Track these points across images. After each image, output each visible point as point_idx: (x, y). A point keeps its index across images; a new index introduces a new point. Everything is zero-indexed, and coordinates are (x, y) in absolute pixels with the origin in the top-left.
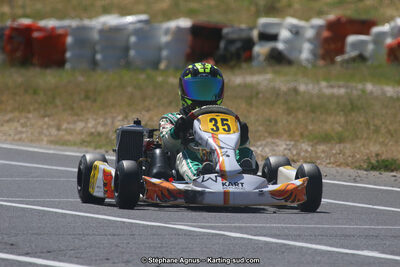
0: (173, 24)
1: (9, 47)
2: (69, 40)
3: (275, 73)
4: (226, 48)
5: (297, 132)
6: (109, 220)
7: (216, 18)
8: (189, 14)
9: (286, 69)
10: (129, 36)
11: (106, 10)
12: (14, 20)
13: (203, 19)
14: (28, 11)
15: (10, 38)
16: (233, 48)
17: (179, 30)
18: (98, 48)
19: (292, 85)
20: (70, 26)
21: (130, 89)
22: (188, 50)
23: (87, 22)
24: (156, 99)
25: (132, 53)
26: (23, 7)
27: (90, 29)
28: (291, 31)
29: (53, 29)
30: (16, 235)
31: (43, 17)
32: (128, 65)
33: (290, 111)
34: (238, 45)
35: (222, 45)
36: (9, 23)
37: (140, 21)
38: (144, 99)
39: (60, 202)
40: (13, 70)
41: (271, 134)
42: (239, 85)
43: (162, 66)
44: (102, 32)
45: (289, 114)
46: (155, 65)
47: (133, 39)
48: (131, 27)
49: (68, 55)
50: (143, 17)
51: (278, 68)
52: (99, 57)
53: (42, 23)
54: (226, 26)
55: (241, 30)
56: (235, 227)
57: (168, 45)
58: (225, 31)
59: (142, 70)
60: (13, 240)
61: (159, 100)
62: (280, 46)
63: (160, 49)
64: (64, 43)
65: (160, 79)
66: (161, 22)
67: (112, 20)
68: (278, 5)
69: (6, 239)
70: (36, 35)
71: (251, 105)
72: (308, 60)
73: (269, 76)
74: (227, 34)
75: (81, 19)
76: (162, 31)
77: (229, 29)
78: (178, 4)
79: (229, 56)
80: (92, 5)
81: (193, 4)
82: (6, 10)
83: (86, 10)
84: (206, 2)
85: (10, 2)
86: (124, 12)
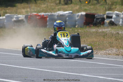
0: (80, 14)
2: (48, 19)
3: (111, 28)
4: (96, 21)
5: (119, 46)
6: (62, 73)
7: (93, 12)
8: (85, 10)
9: (115, 27)
10: (66, 17)
11: (59, 10)
12: (31, 13)
13: (89, 12)
14: (35, 10)
16: (98, 21)
17: (82, 15)
19: (117, 32)
20: (48, 14)
22: (84, 21)
23: (53, 13)
25: (67, 23)
27: (55, 15)
28: (116, 15)
29: (43, 15)
30: (34, 78)
31: (40, 13)
33: (116, 40)
34: (100, 20)
35: (95, 20)
36: (29, 14)
37: (70, 13)
39: (46, 68)
41: (111, 47)
42: (101, 32)
43: (76, 27)
45: (116, 41)
46: (74, 26)
47: (67, 18)
48: (67, 15)
49: (48, 23)
50: (71, 12)
51: (112, 27)
53: (40, 14)
54: (96, 14)
55: (101, 15)
56: (101, 75)
57: (78, 19)
58: (96, 15)
59: (71, 28)
60: (33, 79)
62: (113, 20)
63: (76, 21)
64: (46, 20)
65: (76, 30)
66: (76, 13)
67: (61, 13)
68: (112, 8)
69: (31, 79)
70: (38, 17)
71: (104, 38)
72: (121, 24)
73: (110, 29)
74: (96, 16)
75: (51, 13)
76: (76, 16)
77: (97, 15)
78: (81, 8)
79: (97, 23)
80: (55, 8)
81: (86, 8)
82: (29, 10)
83: (53, 10)
84: (90, 7)
85: (30, 7)
86: (65, 10)
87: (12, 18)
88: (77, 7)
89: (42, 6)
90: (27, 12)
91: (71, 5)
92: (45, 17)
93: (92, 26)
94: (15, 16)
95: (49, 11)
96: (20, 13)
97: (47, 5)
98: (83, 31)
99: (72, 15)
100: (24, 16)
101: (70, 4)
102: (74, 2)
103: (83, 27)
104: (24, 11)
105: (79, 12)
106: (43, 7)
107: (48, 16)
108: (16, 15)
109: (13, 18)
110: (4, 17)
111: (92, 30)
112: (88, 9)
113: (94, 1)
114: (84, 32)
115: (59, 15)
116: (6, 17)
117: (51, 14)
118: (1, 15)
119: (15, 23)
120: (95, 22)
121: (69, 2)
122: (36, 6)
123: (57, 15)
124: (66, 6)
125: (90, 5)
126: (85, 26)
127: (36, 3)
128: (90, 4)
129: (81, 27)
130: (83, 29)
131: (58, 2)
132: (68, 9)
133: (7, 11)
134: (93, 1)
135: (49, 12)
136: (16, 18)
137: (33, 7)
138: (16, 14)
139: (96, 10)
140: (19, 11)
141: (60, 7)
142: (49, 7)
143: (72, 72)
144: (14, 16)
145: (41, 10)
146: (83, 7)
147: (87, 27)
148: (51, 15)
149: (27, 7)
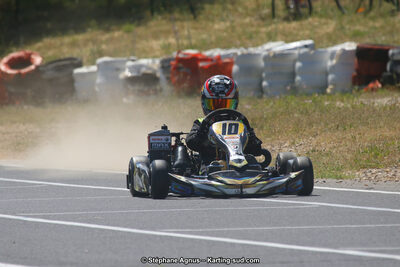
0: (338, 48)
1: (176, 78)
2: (235, 68)
4: (391, 70)
7: (381, 40)
8: (354, 37)
10: (295, 61)
11: (271, 38)
12: (179, 52)
13: (368, 41)
14: (194, 41)
15: (177, 68)
17: (344, 52)
18: (264, 75)
20: (235, 54)
21: (296, 115)
22: (354, 73)
23: (252, 50)
24: (322, 124)
25: (298, 78)
26: (189, 37)
27: (256, 56)
29: (219, 58)
31: (207, 49)
32: (295, 90)
35: (388, 66)
36: (175, 54)
37: (306, 46)
38: (310, 124)
40: (181, 101)
43: (328, 91)
44: (266, 58)
46: (322, 89)
47: (298, 64)
48: (296, 52)
50: (309, 42)
52: (265, 83)
53: (207, 53)
54: (393, 48)
57: (333, 67)
58: (391, 52)
59: (309, 95)
61: (327, 124)
63: (326, 73)
64: (230, 72)
65: (326, 103)
66: (328, 46)
67: (278, 47)
70: (201, 64)
74: (393, 54)
75: (246, 48)
76: (327, 56)
77: (396, 51)
78: (342, 28)
79: (395, 76)
80: (257, 33)
81: (358, 27)
82: (172, 40)
83: (251, 38)
84: (371, 24)
85: (176, 33)
86: (289, 39)
87: (118, 70)
88: (331, 26)
89: (216, 26)
90: (167, 48)
91: (310, 19)
92: (227, 63)
93: (380, 85)
94: (130, 63)
95: (238, 42)
96: (145, 54)
97: (232, 22)
98: (349, 106)
99: (312, 52)
100: (158, 62)
101: (306, 18)
102: (319, 9)
103: (351, 92)
104: (156, 44)
105: (335, 43)
106: (219, 30)
107: (235, 59)
108: (133, 60)
109: (124, 70)
110: (94, 68)
111: (379, 101)
112: (366, 30)
113: (385, 4)
114: (353, 107)
115: (272, 55)
116: (98, 66)
117: (245, 51)
118: (85, 60)
119: (129, 86)
120: (389, 74)
121: (305, 11)
122: (196, 29)
123: (265, 53)
124: (294, 24)
125: (373, 19)
126: (356, 87)
127: (195, 17)
128: (372, 14)
129: (344, 92)
130: (348, 98)
131: (266, 11)
132: (301, 33)
133: (104, 47)
134: (380, 5)
135: (237, 47)
136: (132, 69)
137: (186, 33)
138: (133, 58)
139: (391, 33)
140: (142, 45)
141: (273, 26)
142: (239, 30)
143: (312, 244)
144: (125, 62)
145: (213, 38)
146: (347, 27)
147: (363, 91)
148: (243, 55)
149: (167, 33)
